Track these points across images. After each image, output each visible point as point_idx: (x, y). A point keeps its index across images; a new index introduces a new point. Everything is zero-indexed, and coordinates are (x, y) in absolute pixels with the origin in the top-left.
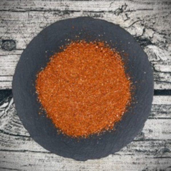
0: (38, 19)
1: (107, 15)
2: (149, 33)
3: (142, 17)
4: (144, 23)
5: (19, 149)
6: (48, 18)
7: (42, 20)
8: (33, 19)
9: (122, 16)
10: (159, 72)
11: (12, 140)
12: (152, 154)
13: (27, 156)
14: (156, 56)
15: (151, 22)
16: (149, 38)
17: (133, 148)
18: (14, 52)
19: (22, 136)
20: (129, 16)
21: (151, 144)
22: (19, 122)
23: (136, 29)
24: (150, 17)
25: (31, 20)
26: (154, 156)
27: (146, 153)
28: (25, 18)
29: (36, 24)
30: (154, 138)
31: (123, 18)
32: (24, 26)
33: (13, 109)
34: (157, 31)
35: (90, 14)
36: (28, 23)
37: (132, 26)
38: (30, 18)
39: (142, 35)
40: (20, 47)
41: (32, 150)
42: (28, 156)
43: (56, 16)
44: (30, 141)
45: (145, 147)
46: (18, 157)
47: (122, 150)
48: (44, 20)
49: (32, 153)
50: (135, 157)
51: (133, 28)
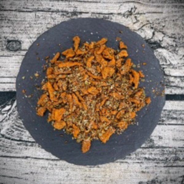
0: (46, 20)
1: (116, 17)
2: (158, 36)
3: (152, 20)
4: (154, 26)
5: (21, 155)
6: (55, 19)
7: (49, 20)
8: (40, 19)
9: (132, 18)
10: (168, 76)
11: (14, 145)
12: (161, 163)
13: (30, 162)
14: (165, 59)
15: (161, 26)
16: (159, 42)
17: (142, 156)
18: (19, 53)
19: (24, 141)
20: (138, 19)
21: (161, 152)
22: (22, 127)
23: (145, 32)
24: (160, 20)
25: (38, 20)
26: (164, 164)
27: (155, 161)
28: (32, 18)
29: (43, 25)
30: (164, 145)
31: (132, 20)
32: (30, 27)
33: (16, 112)
34: (167, 35)
35: (99, 16)
36: (34, 24)
37: (141, 29)
38: (37, 18)
39: (152, 38)
40: (25, 47)
41: (34, 156)
42: (30, 164)
43: (63, 17)
44: (33, 147)
45: (155, 154)
46: (19, 164)
47: (130, 158)
48: (51, 21)
49: (35, 160)
50: (144, 166)
51: (142, 31)
